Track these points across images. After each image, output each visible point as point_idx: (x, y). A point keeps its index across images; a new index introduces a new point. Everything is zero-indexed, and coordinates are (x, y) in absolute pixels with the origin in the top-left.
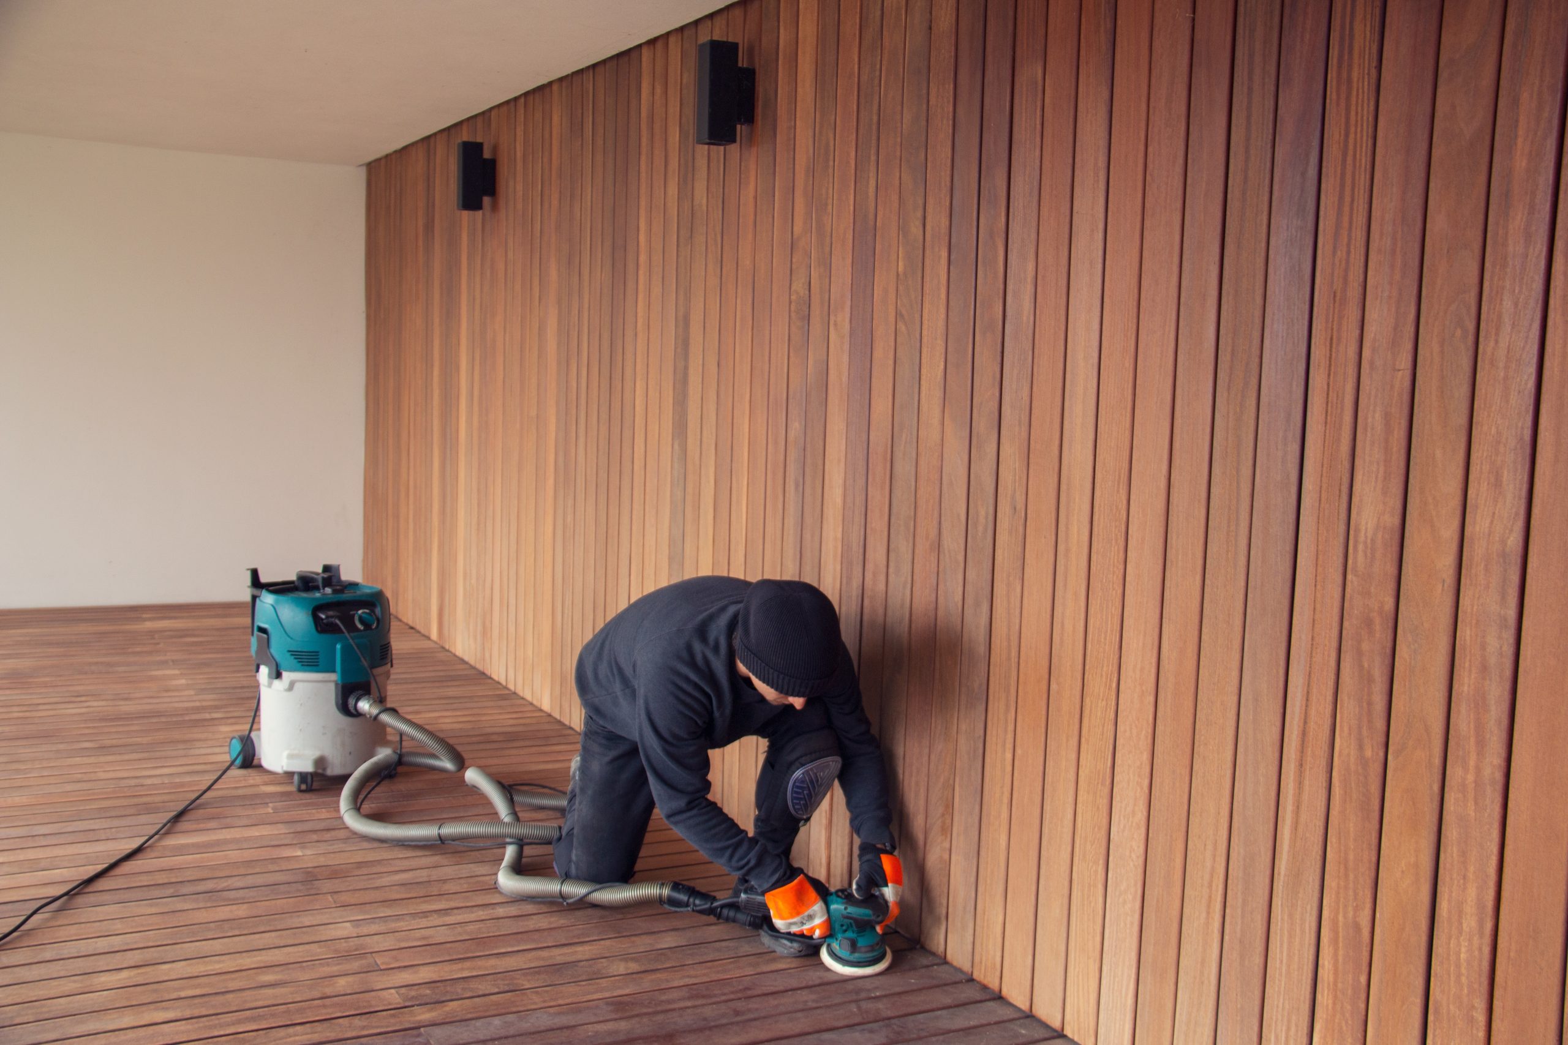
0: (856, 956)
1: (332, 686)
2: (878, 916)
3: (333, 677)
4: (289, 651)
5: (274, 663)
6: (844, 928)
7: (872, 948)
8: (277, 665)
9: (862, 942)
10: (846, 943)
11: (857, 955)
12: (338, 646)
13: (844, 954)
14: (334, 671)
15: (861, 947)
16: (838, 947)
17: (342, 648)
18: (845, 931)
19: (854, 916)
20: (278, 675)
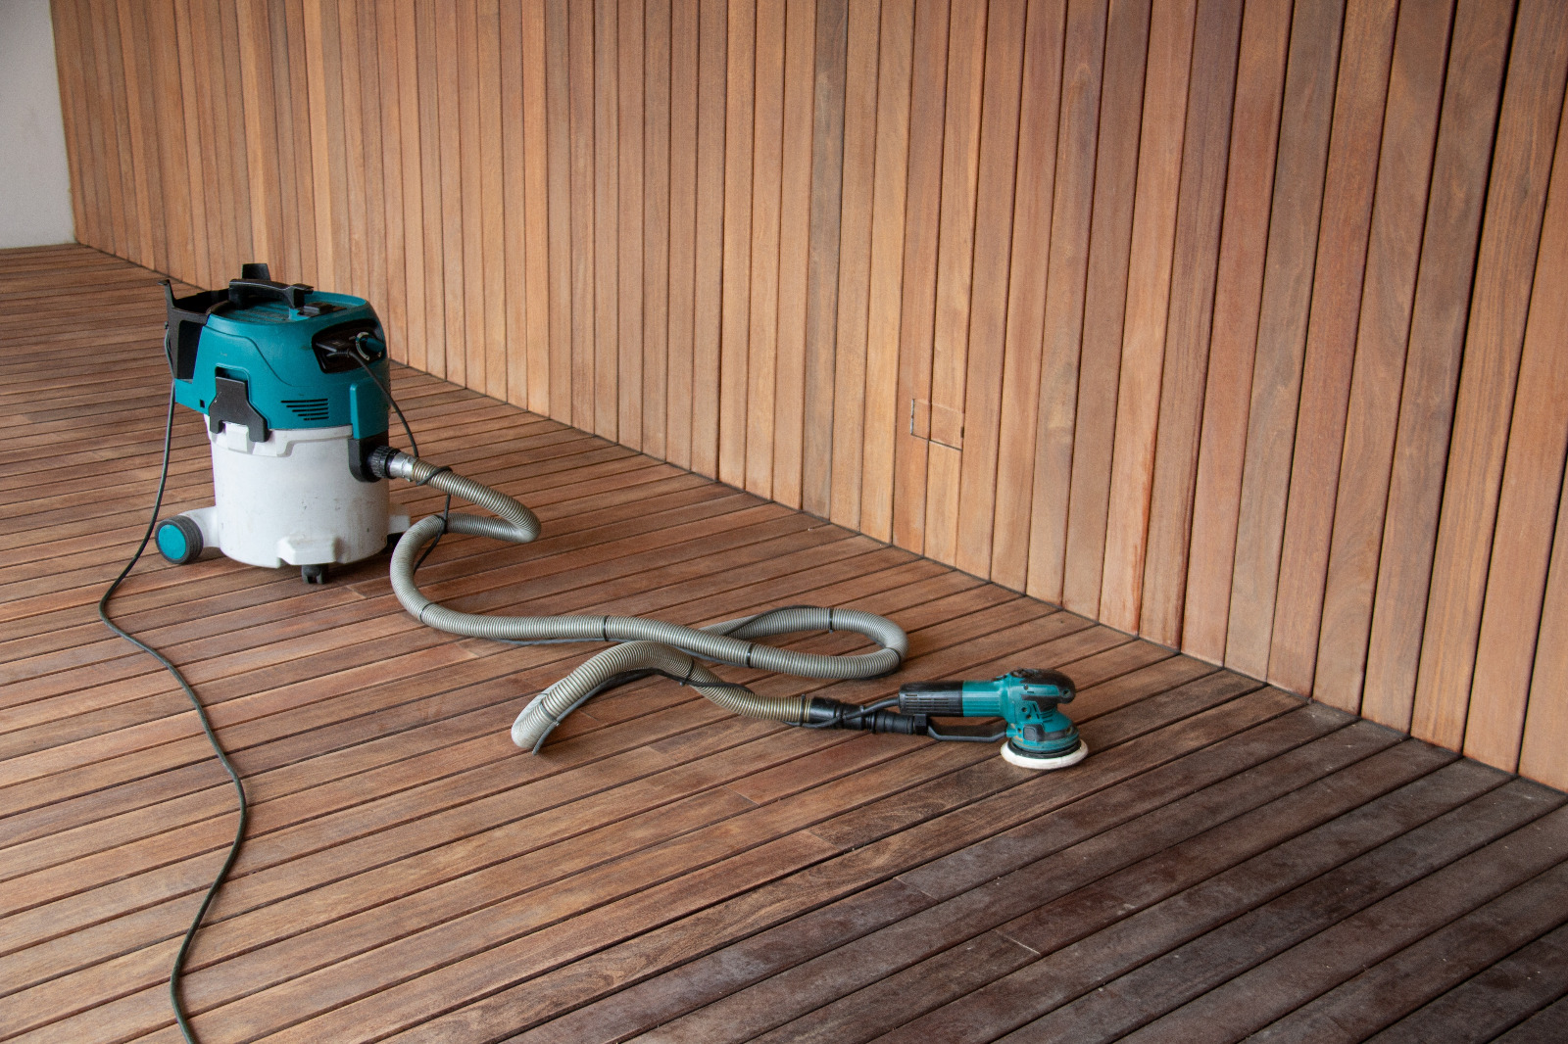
0: (1046, 745)
1: (345, 443)
2: (1066, 692)
3: (346, 431)
4: (283, 402)
5: (262, 420)
6: (1027, 712)
7: (1063, 733)
8: (265, 422)
9: (1048, 728)
10: (1033, 734)
11: (1046, 743)
12: (353, 389)
13: (1033, 744)
14: (349, 423)
15: (1049, 734)
16: (1022, 739)
17: (358, 391)
18: (1028, 716)
19: (1037, 695)
20: (267, 436)
